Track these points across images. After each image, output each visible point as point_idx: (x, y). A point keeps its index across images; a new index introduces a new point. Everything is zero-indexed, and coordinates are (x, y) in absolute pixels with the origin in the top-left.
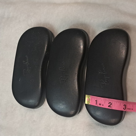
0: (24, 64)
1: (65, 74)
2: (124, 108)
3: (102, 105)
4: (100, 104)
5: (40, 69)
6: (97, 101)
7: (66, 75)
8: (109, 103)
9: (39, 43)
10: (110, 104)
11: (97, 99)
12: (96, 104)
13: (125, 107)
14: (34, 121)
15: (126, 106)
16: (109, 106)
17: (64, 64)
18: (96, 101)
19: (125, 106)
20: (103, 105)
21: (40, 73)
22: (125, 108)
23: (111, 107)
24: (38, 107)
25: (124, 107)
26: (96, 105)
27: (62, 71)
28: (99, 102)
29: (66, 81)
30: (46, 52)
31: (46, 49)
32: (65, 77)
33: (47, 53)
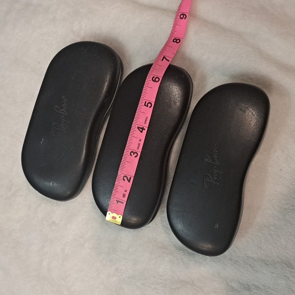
2: (136, 157)
3: (125, 193)
4: (124, 196)
6: (118, 200)
8: (124, 180)
10: (125, 178)
11: (116, 199)
12: (123, 203)
13: (134, 154)
15: (133, 152)
16: (129, 181)
18: (118, 201)
19: (132, 154)
20: (126, 191)
22: (136, 155)
23: (130, 178)
25: (133, 156)
26: (125, 203)
28: (121, 198)
30: (106, 97)
33: (106, 100)
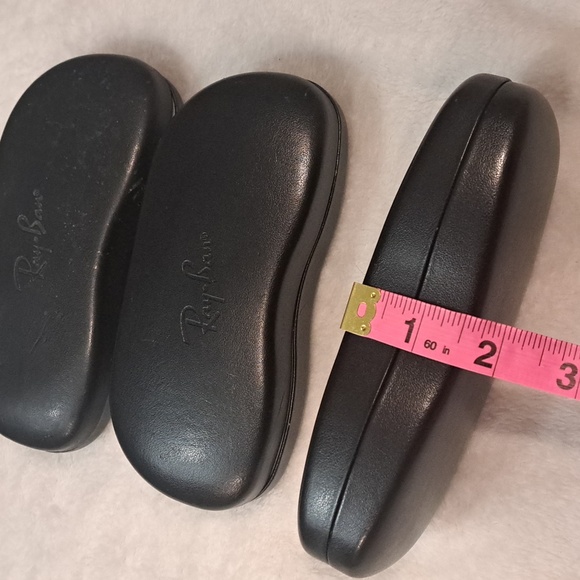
0: (24, 229)
1: (206, 297)
2: (559, 382)
3: (440, 349)
4: (429, 344)
5: (97, 260)
6: (416, 324)
7: (214, 300)
8: (482, 345)
9: (100, 133)
10: (487, 349)
11: (418, 317)
12: (407, 341)
13: (567, 375)
14: (55, 510)
16: (478, 361)
17: (208, 245)
18: (410, 323)
19: (569, 370)
21: (94, 281)
22: (566, 382)
23: (489, 366)
24: (73, 445)
25: (561, 375)
26: (406, 347)
27: (194, 278)
28: (423, 332)
29: (208, 329)
30: (134, 178)
31: (132, 164)
32: (206, 310)
33: (135, 186)
